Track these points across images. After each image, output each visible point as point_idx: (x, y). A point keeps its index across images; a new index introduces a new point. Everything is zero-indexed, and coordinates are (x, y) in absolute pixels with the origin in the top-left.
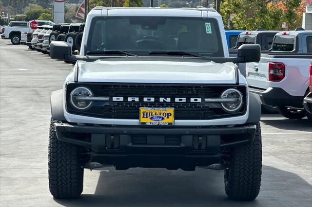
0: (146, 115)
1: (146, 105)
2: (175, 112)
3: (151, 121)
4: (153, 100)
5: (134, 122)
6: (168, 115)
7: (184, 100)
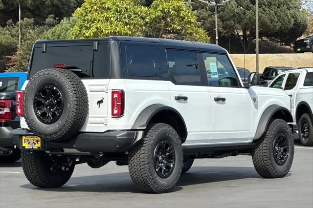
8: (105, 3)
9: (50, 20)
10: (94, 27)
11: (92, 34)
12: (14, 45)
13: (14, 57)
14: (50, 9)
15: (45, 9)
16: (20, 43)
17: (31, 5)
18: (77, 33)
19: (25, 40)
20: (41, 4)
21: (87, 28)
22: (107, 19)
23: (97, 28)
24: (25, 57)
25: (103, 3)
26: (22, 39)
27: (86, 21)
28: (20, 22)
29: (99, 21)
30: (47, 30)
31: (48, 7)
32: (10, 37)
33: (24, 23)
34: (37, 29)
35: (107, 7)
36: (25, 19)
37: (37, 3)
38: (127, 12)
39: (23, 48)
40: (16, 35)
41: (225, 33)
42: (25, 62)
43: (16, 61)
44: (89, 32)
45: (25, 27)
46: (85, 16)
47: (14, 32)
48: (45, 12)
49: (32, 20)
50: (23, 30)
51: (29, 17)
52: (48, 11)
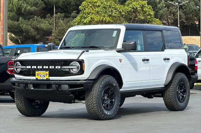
0: (38, 75)
1: (39, 70)
2: (49, 73)
3: (40, 77)
4: (41, 67)
5: (34, 78)
6: (46, 74)
7: (53, 67)
8: (96, 2)
9: (73, 14)
10: (90, 17)
11: (88, 21)
12: (51, 30)
13: (50, 37)
14: (74, 7)
15: (71, 8)
16: (54, 28)
17: (62, 5)
18: (79, 21)
19: (57, 27)
20: (68, 4)
21: (85, 18)
22: (98, 12)
23: (91, 18)
24: (57, 37)
25: (95, 2)
26: (55, 26)
27: (84, 13)
28: (55, 15)
29: (93, 13)
30: (72, 21)
31: (73, 6)
32: (48, 24)
33: (58, 16)
34: (66, 20)
35: (97, 5)
36: (58, 13)
37: (66, 4)
38: (110, 8)
39: (56, 31)
40: (52, 24)
41: (187, 23)
42: (57, 41)
43: (52, 40)
44: (86, 20)
45: (58, 18)
46: (84, 10)
47: (51, 22)
48: (70, 9)
49: (63, 15)
50: (56, 21)
51: (61, 13)
52: (73, 8)
